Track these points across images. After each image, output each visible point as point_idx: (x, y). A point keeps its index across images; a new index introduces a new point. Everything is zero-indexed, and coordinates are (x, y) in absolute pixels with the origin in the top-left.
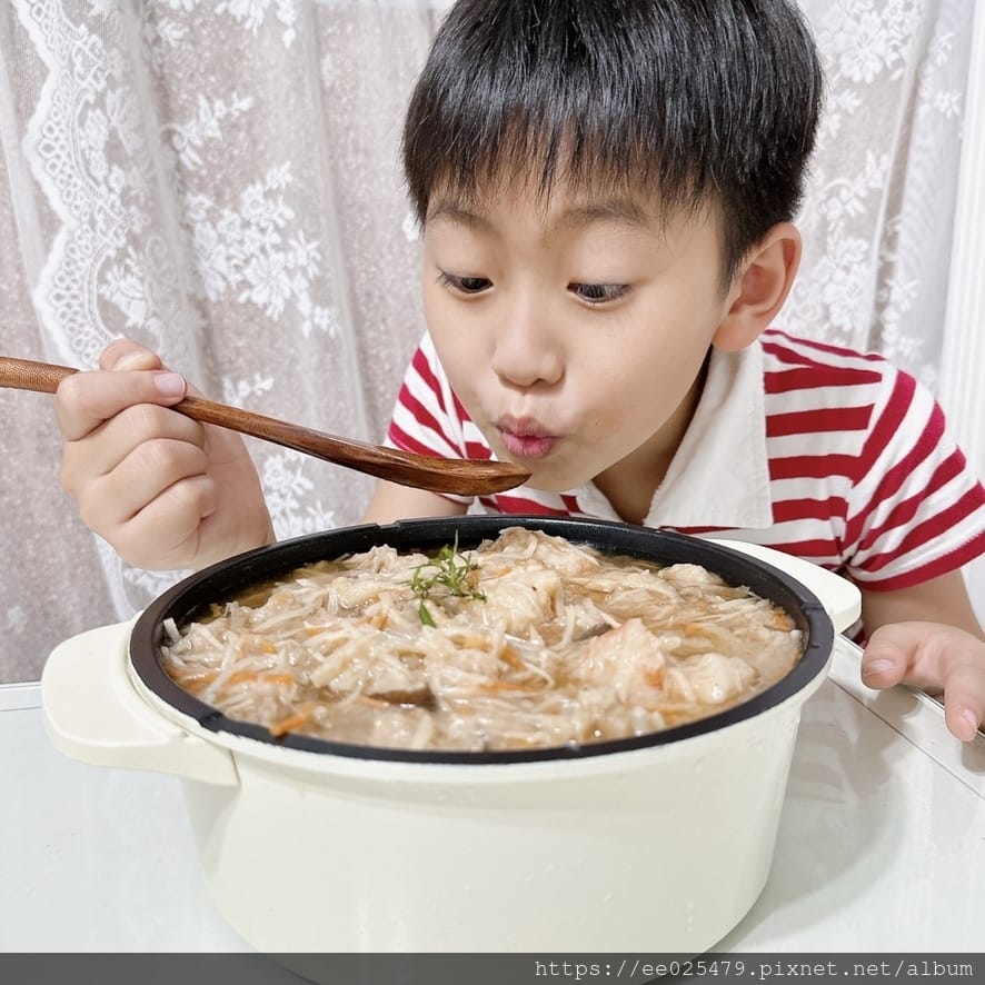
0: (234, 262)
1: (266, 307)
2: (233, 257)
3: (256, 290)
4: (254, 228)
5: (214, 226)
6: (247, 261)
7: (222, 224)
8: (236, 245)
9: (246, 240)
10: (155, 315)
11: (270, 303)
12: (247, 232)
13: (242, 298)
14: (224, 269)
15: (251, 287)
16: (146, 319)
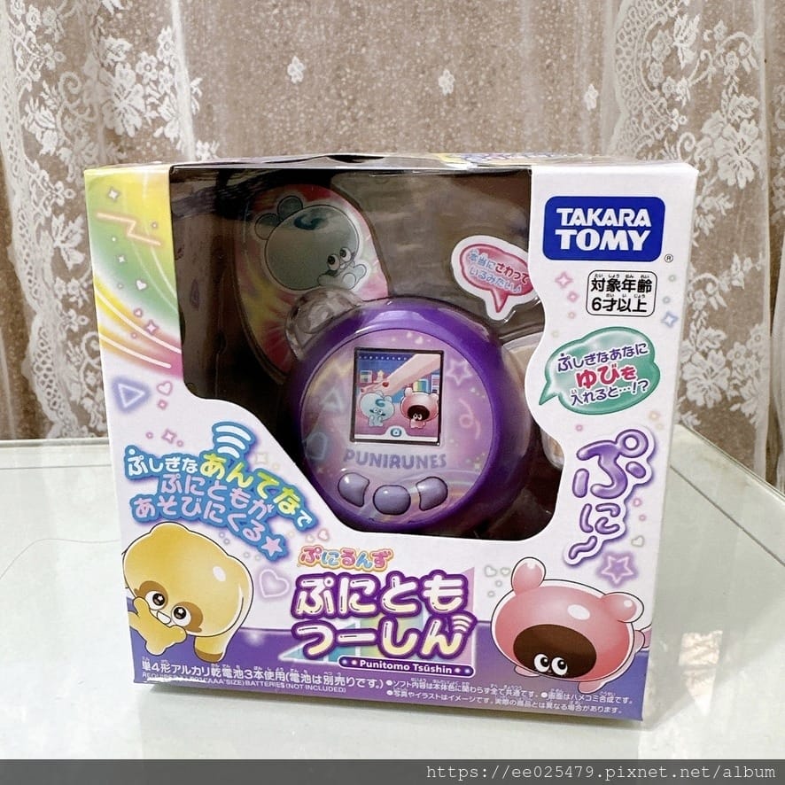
0: (150, 100)
1: (176, 141)
2: (150, 95)
3: (169, 125)
4: (167, 69)
5: (133, 68)
6: (161, 100)
7: (140, 65)
8: (152, 84)
9: (161, 80)
10: (65, 144)
11: (179, 138)
12: (161, 72)
13: (157, 133)
14: (141, 107)
15: (164, 123)
16: (58, 148)
